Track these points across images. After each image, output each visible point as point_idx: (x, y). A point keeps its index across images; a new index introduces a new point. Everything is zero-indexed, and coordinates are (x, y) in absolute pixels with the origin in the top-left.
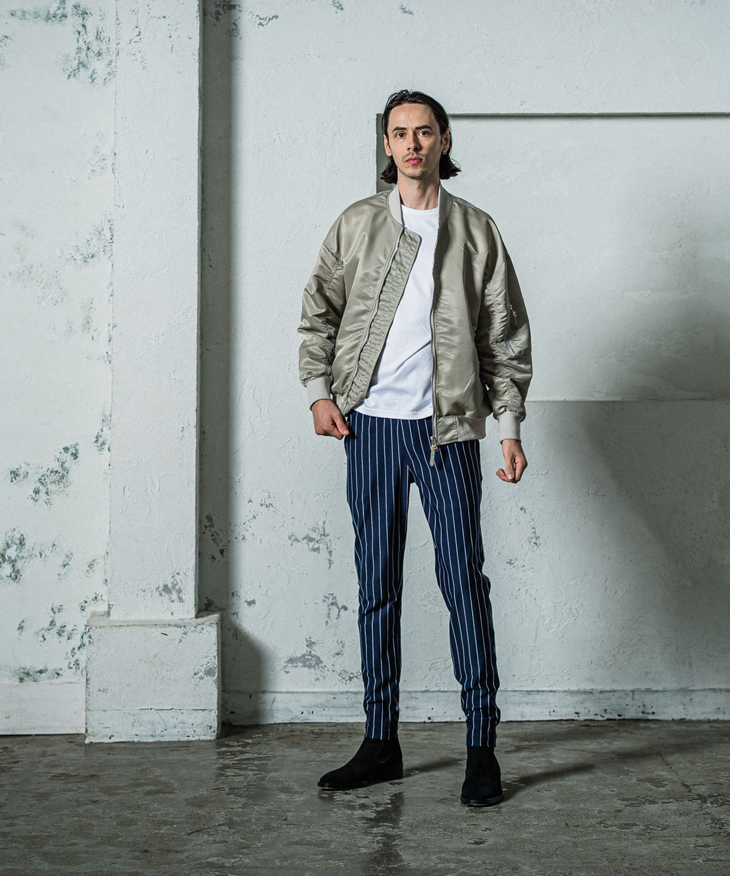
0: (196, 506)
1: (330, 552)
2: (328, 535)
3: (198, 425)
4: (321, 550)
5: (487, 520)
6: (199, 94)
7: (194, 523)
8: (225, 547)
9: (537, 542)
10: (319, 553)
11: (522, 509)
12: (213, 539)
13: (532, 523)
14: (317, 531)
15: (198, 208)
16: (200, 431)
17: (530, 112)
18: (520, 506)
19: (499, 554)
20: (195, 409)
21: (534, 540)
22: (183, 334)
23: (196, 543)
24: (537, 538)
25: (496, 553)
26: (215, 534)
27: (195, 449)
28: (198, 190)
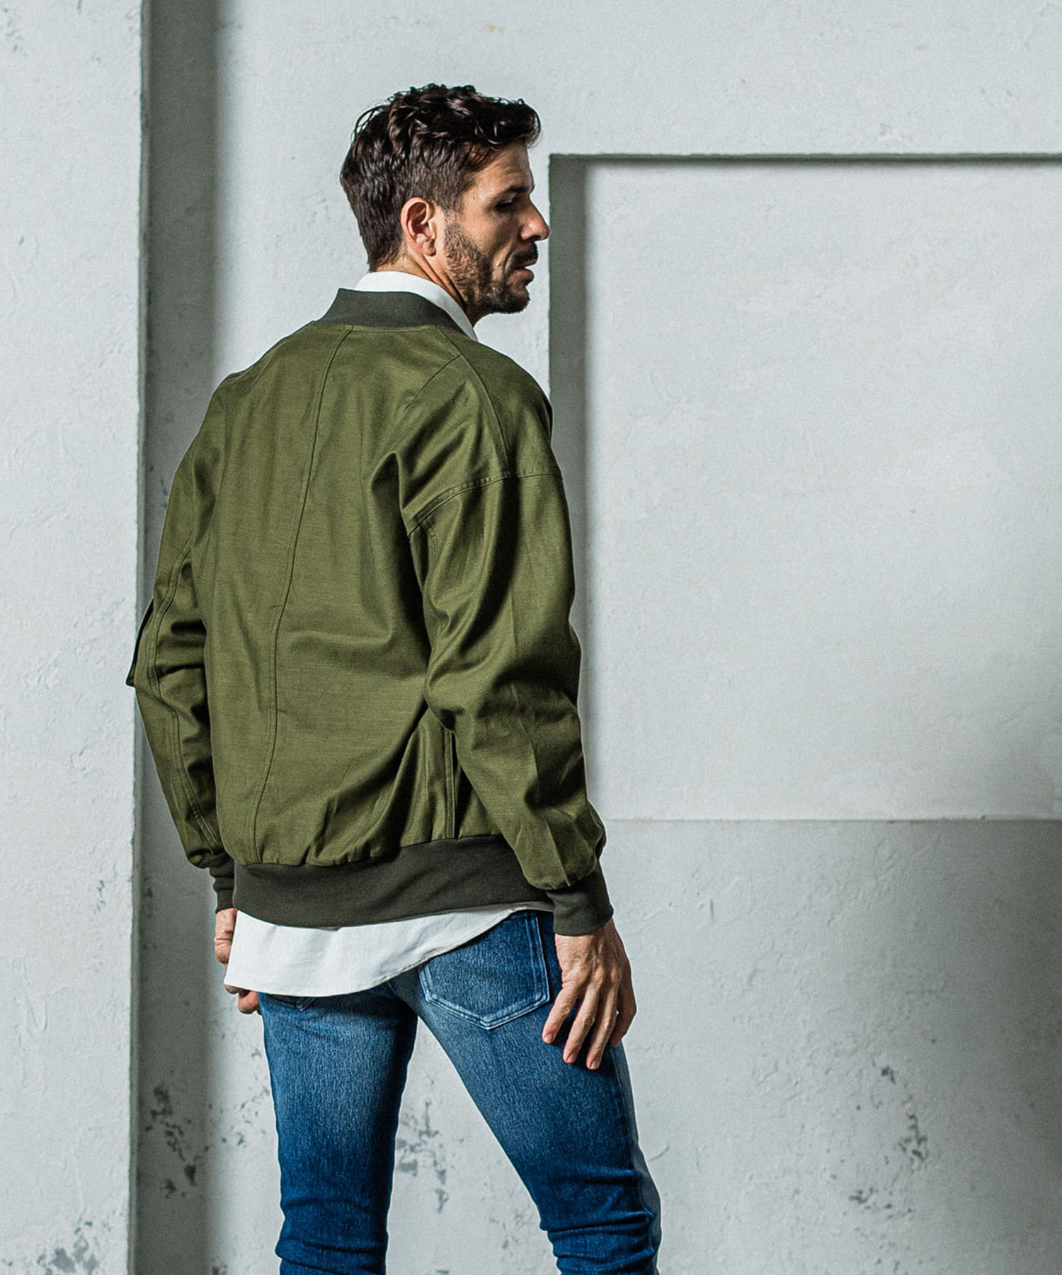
0: (131, 1064)
1: (442, 1174)
2: (437, 1133)
3: (137, 873)
4: (419, 1169)
5: (803, 1096)
6: (143, 108)
7: (126, 1108)
8: (199, 1162)
9: (921, 1149)
10: (415, 1175)
11: (885, 1072)
12: (169, 1143)
13: (909, 1105)
14: (412, 1123)
15: (140, 372)
16: (142, 891)
17: (901, 150)
18: (882, 1061)
19: (834, 1177)
20: (130, 838)
21: (913, 1145)
22: (101, 665)
23: (132, 1153)
24: (921, 1140)
25: (828, 1174)
26: (176, 1132)
27: (129, 931)
28: (139, 329)
